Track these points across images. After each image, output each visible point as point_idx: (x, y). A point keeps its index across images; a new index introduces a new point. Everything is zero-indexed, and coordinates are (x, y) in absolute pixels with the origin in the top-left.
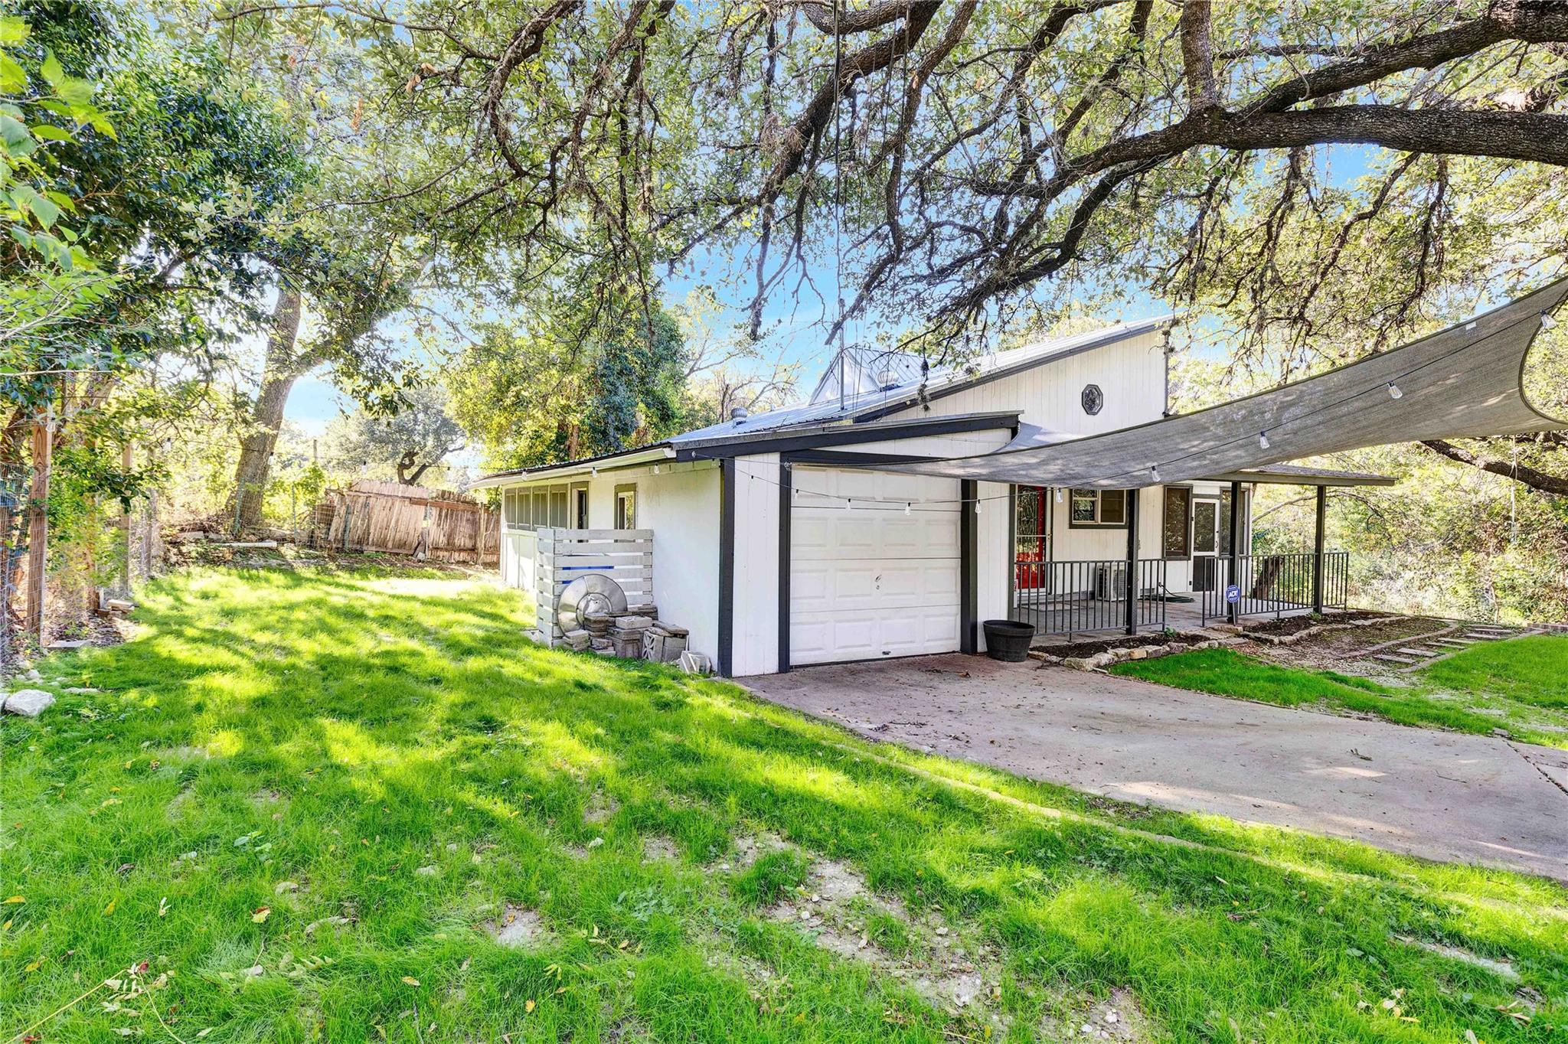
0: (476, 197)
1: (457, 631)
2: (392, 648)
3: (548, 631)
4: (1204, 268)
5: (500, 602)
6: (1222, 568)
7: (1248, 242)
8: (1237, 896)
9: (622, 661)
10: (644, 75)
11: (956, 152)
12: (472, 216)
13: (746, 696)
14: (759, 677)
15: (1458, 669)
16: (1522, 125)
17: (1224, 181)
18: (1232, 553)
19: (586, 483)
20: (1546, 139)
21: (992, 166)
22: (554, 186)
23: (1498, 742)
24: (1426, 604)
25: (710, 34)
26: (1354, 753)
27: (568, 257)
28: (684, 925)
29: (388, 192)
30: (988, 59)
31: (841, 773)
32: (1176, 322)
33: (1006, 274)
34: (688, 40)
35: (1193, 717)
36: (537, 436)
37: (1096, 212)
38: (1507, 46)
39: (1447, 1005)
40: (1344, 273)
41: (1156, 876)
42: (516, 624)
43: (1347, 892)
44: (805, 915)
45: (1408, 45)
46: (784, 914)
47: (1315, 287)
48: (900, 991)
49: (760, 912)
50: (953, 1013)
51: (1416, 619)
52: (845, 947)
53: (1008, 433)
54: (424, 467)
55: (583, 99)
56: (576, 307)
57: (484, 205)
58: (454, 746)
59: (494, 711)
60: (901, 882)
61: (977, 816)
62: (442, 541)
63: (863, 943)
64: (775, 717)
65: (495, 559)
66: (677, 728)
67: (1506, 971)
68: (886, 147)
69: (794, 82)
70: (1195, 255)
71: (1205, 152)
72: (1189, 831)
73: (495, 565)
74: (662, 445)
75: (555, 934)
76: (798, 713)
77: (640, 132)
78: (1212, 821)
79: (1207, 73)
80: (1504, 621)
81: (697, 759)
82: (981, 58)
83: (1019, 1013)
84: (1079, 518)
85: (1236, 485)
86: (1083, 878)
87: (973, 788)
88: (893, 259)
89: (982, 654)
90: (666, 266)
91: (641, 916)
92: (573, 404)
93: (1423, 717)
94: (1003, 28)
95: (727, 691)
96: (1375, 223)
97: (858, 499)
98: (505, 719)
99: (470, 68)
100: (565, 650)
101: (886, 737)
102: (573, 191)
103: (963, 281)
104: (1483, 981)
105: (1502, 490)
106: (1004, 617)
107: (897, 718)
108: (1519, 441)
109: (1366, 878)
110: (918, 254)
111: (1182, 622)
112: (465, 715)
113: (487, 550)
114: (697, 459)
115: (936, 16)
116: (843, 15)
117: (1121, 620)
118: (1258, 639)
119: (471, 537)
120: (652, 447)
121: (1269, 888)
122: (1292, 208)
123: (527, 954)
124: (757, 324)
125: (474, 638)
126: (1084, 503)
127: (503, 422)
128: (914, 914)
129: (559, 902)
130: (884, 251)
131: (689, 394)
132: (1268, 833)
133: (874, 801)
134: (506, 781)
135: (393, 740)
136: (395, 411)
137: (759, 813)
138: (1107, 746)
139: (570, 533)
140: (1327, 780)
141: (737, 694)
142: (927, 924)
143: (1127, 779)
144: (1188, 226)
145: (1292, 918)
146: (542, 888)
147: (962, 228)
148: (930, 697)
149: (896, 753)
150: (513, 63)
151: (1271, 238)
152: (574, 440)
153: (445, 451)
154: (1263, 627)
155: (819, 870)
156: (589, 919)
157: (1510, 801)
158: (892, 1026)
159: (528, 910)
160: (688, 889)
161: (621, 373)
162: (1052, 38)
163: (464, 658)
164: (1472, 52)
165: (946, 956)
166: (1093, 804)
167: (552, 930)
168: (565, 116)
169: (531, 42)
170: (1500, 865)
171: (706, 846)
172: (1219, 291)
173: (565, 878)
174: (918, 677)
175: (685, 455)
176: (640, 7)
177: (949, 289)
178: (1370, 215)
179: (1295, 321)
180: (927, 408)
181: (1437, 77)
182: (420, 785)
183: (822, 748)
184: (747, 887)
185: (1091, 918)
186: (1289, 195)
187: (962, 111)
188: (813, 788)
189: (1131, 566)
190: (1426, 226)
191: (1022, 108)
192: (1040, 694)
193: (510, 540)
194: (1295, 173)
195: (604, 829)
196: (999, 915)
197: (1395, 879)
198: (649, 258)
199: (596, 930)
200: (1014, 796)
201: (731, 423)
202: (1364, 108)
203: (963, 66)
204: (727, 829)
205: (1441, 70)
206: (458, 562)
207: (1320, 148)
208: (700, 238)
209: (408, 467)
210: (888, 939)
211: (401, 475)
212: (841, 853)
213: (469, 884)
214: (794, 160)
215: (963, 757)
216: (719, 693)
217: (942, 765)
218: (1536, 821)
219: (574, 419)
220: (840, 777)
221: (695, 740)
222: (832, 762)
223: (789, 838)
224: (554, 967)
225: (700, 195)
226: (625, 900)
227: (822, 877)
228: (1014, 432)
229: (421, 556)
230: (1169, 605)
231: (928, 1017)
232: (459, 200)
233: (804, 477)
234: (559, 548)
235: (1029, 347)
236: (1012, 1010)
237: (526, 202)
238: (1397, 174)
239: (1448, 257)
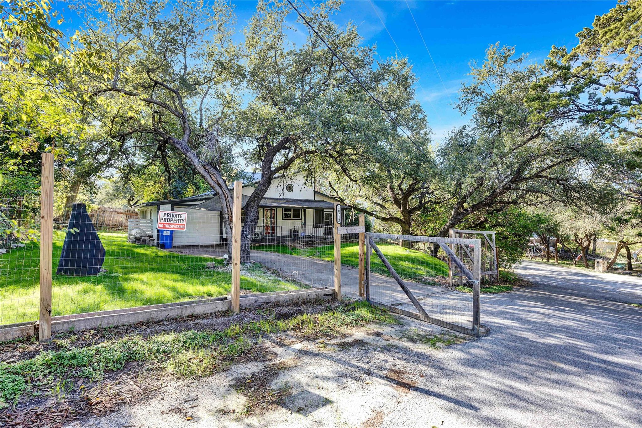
54: (138, 200)
84: (286, 216)
209: (132, 201)
211: (129, 203)
229: (120, 228)
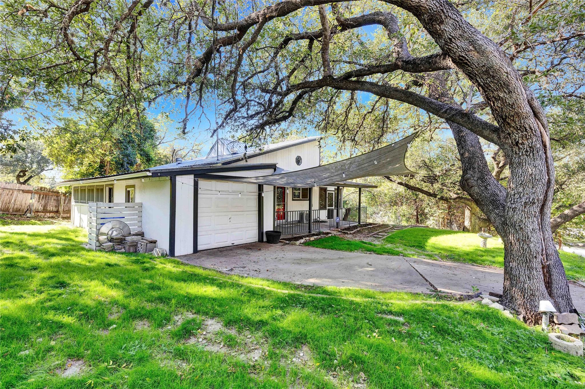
0: (57, 65)
1: (46, 246)
2: (11, 256)
3: (94, 245)
4: (329, 123)
5: (70, 233)
6: (335, 212)
7: (341, 116)
8: (337, 310)
9: (128, 253)
10: (137, 30)
11: (255, 77)
12: (55, 74)
13: (180, 263)
14: (185, 256)
15: (392, 238)
16: (403, 93)
17: (334, 98)
18: (338, 207)
19: (113, 185)
20: (408, 97)
21: (267, 83)
22: (96, 66)
23: (401, 257)
24: (385, 221)
25: (166, 20)
26: (368, 263)
27: (103, 94)
28: (151, 353)
29: (8, 56)
30: (266, 49)
31: (215, 287)
32: (321, 138)
33: (272, 119)
34: (157, 21)
35: (327, 257)
36: (90, 165)
37: (298, 103)
38: (399, 71)
39: (388, 332)
40: (365, 128)
41: (315, 307)
42: (78, 242)
43: (365, 304)
44: (200, 340)
45: (378, 67)
46: (192, 341)
47: (358, 131)
48: (234, 360)
49: (183, 342)
50: (252, 364)
51: (383, 225)
52: (214, 349)
53: (273, 170)
54: (31, 177)
55: (110, 34)
56: (107, 115)
57: (61, 69)
58: (43, 296)
59: (65, 278)
60: (235, 322)
61: (262, 295)
62: (40, 208)
63: (221, 346)
64: (192, 270)
65: (68, 215)
66: (151, 277)
67: (401, 319)
68: (231, 72)
69: (199, 44)
70: (327, 119)
71: (329, 88)
72: (325, 292)
73: (69, 218)
74: (145, 171)
75: (91, 368)
76: (200, 267)
77: (135, 51)
78: (331, 288)
79: (329, 65)
80: (403, 224)
81: (159, 289)
82: (263, 48)
83: (274, 359)
84: (295, 197)
85: (338, 187)
86: (294, 311)
87: (261, 287)
88: (235, 110)
89: (265, 242)
90: (147, 103)
91: (132, 353)
92: (107, 153)
93: (384, 252)
94: (270, 40)
95: (174, 262)
96: (372, 115)
97: (223, 191)
98: (70, 282)
99: (53, 11)
100: (101, 251)
101: (233, 273)
102: (105, 69)
103: (258, 120)
104: (396, 323)
105: (401, 189)
106: (272, 230)
107: (236, 266)
108: (405, 176)
109: (370, 299)
110: (243, 110)
111: (324, 229)
112: (50, 282)
113: (64, 212)
114: (160, 176)
115: (248, 31)
116: (216, 24)
117: (307, 229)
118: (344, 233)
119: (56, 206)
120: (142, 171)
121: (346, 306)
122: (351, 108)
123: (76, 379)
124: (185, 128)
125: (56, 248)
126: (297, 192)
127: (73, 159)
128: (240, 333)
129: (94, 354)
130: (232, 107)
131: (159, 152)
132: (346, 290)
133: (227, 295)
134: (70, 308)
135: (9, 297)
136: (15, 151)
137: (183, 306)
138: (302, 269)
139: (104, 205)
140: (361, 272)
141: (176, 263)
142: (244, 335)
143: (308, 278)
144: (325, 110)
145: (351, 314)
146: (87, 350)
147: (258, 103)
148: (248, 258)
149: (236, 278)
150: (75, 14)
151: (347, 116)
152: (107, 168)
153: (42, 170)
154: (346, 229)
155: (206, 323)
156: (108, 358)
157: (403, 273)
158: (231, 373)
159: (79, 360)
160: (153, 339)
161: (129, 142)
162: (285, 46)
163: (51, 258)
164: (392, 71)
165: (250, 345)
166: (297, 287)
167: (90, 366)
168: (101, 39)
169: (83, 7)
170: (401, 291)
171: (162, 321)
172: (333, 130)
173: (98, 344)
174: (244, 251)
175: (155, 174)
176: (135, 4)
177: (253, 122)
178: (371, 112)
179: (353, 141)
180: (246, 161)
181: (385, 76)
182: (23, 315)
183: (209, 279)
184: (178, 334)
185: (296, 323)
186: (351, 104)
187: (257, 65)
188: (205, 294)
189: (310, 212)
190: (384, 117)
191: (276, 67)
192: (283, 254)
193: (76, 208)
194: (352, 98)
195: (117, 321)
196: (268, 327)
197: (377, 298)
198: (140, 100)
199: (111, 362)
200: (273, 288)
201: (176, 163)
202: (368, 82)
203: (257, 50)
204: (171, 313)
205: (386, 75)
206: (49, 217)
207: (359, 91)
208: (161, 95)
209: (22, 177)
210: (231, 343)
211: (18, 180)
212: (215, 315)
213: (48, 354)
214: (198, 72)
215: (258, 276)
216: (169, 263)
217: (250, 280)
218: (408, 278)
219: (108, 159)
220: (215, 288)
221: (158, 281)
222: (212, 283)
223: (195, 313)
224: (90, 381)
225: (161, 78)
226: (125, 347)
227: (207, 325)
228: (275, 170)
229: (29, 215)
230: (321, 224)
231: (244, 367)
232: (48, 65)
233: (203, 184)
234: (99, 210)
235: (280, 143)
236: (271, 358)
237: (82, 71)
238: (377, 102)
239: (389, 126)
